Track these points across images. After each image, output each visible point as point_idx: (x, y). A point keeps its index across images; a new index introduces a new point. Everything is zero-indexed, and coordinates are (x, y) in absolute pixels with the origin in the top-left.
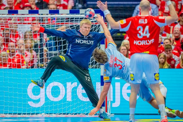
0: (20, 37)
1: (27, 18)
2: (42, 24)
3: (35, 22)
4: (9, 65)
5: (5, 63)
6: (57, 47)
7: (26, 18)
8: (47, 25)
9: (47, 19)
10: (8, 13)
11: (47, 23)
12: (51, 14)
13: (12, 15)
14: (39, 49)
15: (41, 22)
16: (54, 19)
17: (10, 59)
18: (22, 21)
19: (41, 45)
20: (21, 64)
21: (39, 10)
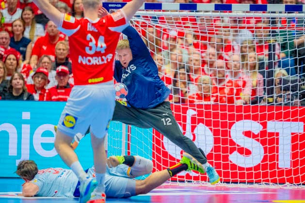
0: (233, 49)
1: (247, 18)
2: (272, 28)
3: (259, 25)
4: (215, 98)
5: (207, 95)
6: (296, 68)
7: (244, 18)
8: (281, 32)
9: (280, 21)
10: (215, 9)
11: (280, 28)
12: (288, 13)
13: (221, 12)
14: (266, 71)
15: (270, 25)
16: (294, 21)
17: (216, 88)
18: (238, 23)
19: (270, 66)
20: (235, 97)
21: (269, 5)
